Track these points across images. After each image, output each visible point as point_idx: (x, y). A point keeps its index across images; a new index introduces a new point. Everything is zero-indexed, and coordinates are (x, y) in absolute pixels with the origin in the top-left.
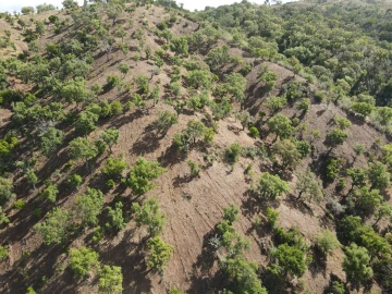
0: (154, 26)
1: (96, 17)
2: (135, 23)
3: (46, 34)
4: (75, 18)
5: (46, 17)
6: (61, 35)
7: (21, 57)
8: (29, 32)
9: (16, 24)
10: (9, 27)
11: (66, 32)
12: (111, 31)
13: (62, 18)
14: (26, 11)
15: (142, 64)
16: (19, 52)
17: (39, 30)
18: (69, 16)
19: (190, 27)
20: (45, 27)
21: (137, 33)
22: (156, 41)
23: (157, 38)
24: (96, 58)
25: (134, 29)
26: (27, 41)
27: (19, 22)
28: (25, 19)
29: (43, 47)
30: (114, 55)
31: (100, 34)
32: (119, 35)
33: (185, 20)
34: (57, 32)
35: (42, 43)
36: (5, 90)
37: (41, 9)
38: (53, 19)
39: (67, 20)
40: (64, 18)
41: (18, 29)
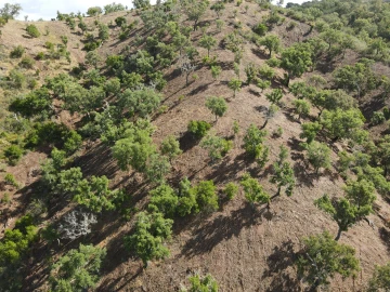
0: (249, 29)
1: (171, 18)
2: (225, 27)
3: (110, 41)
4: (145, 19)
5: (112, 19)
6: (126, 42)
7: (76, 72)
8: (90, 39)
9: (77, 29)
10: (67, 32)
11: (133, 38)
12: (191, 37)
13: (130, 19)
14: (92, 12)
15: (242, 93)
16: (74, 64)
17: (101, 35)
18: (138, 18)
19: (296, 30)
20: (110, 31)
21: (228, 40)
22: (254, 52)
23: (255, 47)
24: (168, 78)
25: (222, 35)
26: (86, 49)
27: (81, 26)
28: (88, 22)
29: (104, 59)
30: (196, 75)
31: (177, 43)
32: (205, 44)
33: (289, 21)
34: (123, 38)
35: (103, 53)
36: (46, 122)
37: (109, 10)
38: (119, 22)
39: (136, 22)
40: (133, 19)
41: (79, 34)
